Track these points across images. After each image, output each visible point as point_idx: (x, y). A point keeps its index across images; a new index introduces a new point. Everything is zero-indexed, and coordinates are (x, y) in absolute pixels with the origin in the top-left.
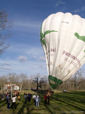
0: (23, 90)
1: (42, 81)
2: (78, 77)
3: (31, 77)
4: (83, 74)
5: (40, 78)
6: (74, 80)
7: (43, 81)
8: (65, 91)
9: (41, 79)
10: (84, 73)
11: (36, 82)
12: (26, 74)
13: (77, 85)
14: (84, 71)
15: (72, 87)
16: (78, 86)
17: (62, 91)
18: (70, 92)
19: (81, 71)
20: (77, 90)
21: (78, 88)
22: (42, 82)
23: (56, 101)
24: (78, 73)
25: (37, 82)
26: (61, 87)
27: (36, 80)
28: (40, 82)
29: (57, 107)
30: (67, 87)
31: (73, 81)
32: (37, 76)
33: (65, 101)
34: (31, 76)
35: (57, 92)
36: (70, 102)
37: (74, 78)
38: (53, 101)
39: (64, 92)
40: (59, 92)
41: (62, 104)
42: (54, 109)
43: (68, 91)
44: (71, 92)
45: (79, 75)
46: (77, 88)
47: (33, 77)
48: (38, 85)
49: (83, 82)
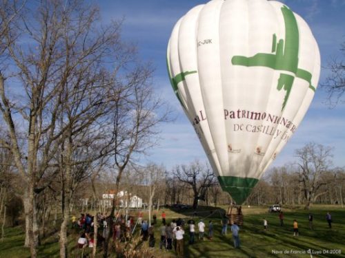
0: (156, 208)
1: (207, 182)
2: (314, 168)
3: (176, 173)
4: (329, 161)
5: (200, 173)
6: (300, 176)
7: (210, 181)
8: (275, 209)
9: (204, 176)
10: (332, 156)
11: (191, 186)
12: (162, 164)
13: (310, 193)
14: (331, 152)
15: (297, 198)
16: (313, 194)
17: (267, 210)
18: (289, 211)
19: (323, 153)
20: (311, 205)
21: (314, 199)
22: (209, 185)
23: (254, 235)
24: (314, 158)
25: (193, 183)
26: (264, 197)
27: (190, 179)
28: (203, 186)
29: (258, 246)
30: (280, 197)
31: (300, 181)
32: (194, 169)
33: (277, 235)
34: (175, 170)
35: (252, 213)
36: (287, 237)
37: (302, 171)
38: (246, 234)
39: (273, 211)
40: (257, 211)
41: (269, 241)
42: (252, 249)
43: (283, 210)
44: (294, 211)
45: (317, 164)
46: (312, 200)
47: (181, 171)
48: (196, 193)
49: (329, 182)
